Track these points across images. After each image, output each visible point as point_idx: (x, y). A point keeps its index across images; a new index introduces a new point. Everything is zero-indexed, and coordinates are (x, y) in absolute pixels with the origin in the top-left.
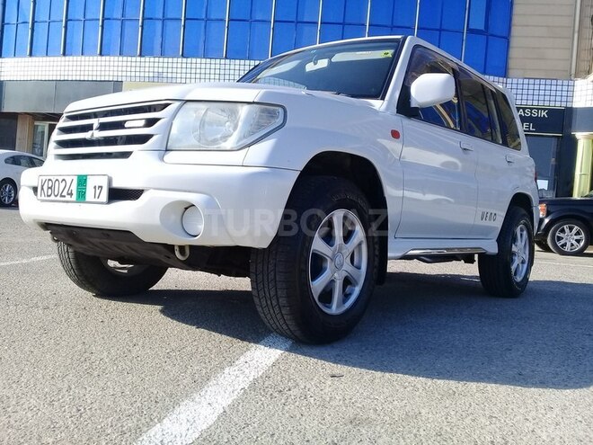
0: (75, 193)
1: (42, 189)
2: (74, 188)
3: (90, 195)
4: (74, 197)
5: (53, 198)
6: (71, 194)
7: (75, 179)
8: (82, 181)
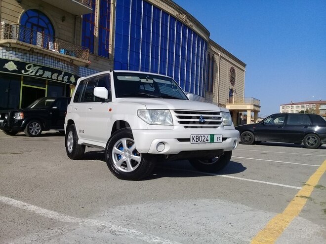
0: (209, 140)
1: (193, 139)
2: (209, 138)
3: (215, 140)
4: (209, 141)
5: (199, 142)
6: (208, 140)
7: (209, 136)
8: (212, 136)
